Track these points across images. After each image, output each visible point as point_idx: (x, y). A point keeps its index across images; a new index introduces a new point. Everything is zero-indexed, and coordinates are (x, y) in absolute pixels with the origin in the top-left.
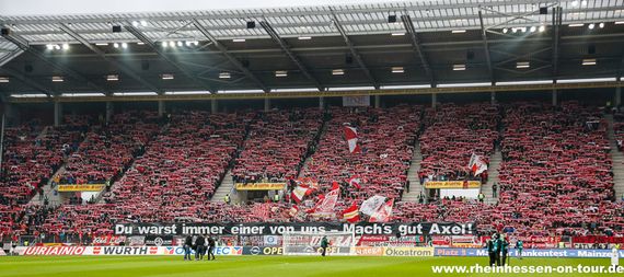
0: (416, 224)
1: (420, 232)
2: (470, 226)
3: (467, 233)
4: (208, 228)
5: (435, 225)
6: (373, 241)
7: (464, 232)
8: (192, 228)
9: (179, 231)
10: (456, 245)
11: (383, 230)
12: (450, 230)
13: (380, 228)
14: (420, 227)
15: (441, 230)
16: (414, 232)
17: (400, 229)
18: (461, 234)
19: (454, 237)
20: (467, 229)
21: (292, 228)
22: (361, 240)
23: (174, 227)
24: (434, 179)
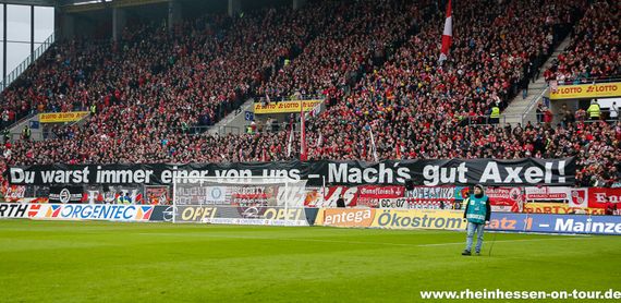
0: (455, 164)
1: (463, 180)
2: (562, 165)
3: (555, 183)
4: (130, 172)
5: (492, 165)
6: (379, 197)
7: (549, 177)
8: (108, 173)
9: (92, 177)
10: (534, 206)
11: (396, 175)
12: (522, 176)
13: (390, 172)
14: (462, 168)
15: (504, 174)
16: (452, 179)
17: (426, 174)
18: (542, 183)
19: (529, 190)
20: (555, 172)
21: (249, 172)
22: (358, 195)
23: (86, 171)
24: (567, 82)
